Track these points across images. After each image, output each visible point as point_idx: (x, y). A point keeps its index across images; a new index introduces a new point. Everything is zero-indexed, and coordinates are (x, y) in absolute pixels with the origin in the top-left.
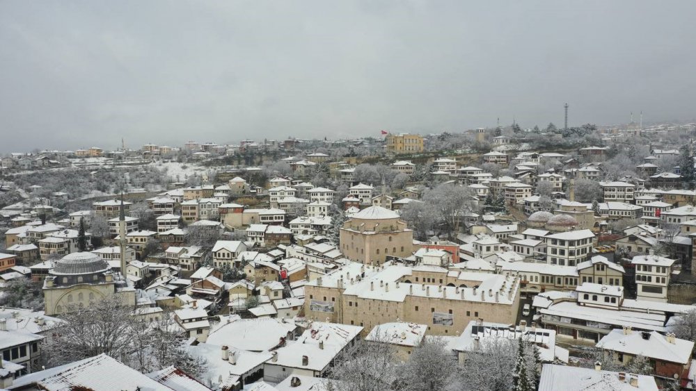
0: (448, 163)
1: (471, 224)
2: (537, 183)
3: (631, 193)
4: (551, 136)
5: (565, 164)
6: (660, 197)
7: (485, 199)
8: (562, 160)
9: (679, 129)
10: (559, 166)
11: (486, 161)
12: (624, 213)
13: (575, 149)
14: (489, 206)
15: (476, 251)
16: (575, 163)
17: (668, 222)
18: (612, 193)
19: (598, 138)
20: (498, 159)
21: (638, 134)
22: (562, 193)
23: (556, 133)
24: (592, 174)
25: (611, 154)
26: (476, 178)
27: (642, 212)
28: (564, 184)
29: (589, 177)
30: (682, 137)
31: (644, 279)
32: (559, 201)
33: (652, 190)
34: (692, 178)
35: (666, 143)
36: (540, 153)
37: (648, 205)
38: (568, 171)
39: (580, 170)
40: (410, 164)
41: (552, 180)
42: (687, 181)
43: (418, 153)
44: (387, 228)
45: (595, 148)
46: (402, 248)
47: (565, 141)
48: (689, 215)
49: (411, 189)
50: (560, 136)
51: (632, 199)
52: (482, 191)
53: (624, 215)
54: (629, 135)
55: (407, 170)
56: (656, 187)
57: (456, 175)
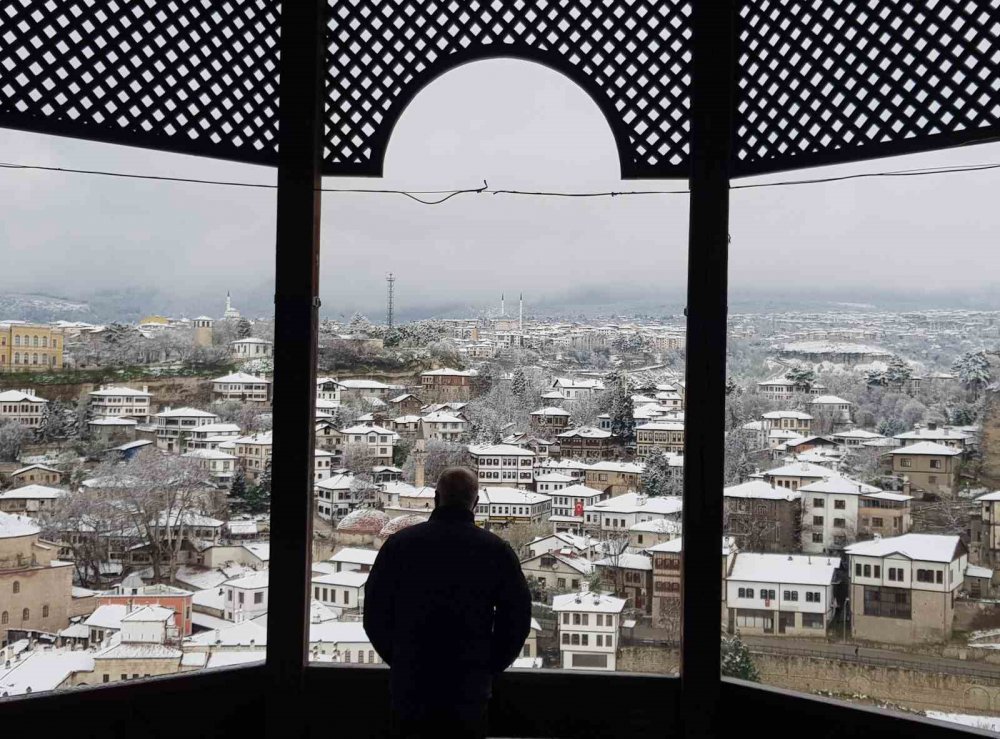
0: (129, 398)
1: (208, 544)
2: (338, 447)
3: (527, 469)
4: (360, 342)
5: (393, 405)
6: (580, 476)
7: (229, 484)
8: (386, 395)
9: (592, 335)
10: (380, 408)
11: (219, 395)
12: (518, 511)
13: (411, 374)
14: (239, 500)
15: (230, 603)
16: (413, 404)
17: (604, 527)
18: (492, 468)
19: (453, 350)
20: (248, 392)
21: (517, 341)
22: (394, 469)
23: (370, 335)
24: (449, 429)
25: (481, 386)
26: (203, 435)
27: (549, 507)
28: (396, 449)
29: (444, 435)
30: (597, 351)
31: (575, 639)
32: (391, 487)
33: (565, 462)
34: (632, 438)
35: (570, 363)
36: (340, 379)
37: (559, 492)
38: (400, 420)
39: (425, 419)
40: (33, 398)
41: (372, 439)
42: (622, 445)
43: (51, 372)
44: (7, 560)
45: (449, 371)
46: (46, 608)
47: (389, 354)
48: (639, 512)
49: (38, 461)
50: (380, 343)
51: (530, 481)
52: (220, 466)
53: (517, 514)
54: (501, 344)
55: (25, 415)
56: (569, 455)
57: (153, 427)
